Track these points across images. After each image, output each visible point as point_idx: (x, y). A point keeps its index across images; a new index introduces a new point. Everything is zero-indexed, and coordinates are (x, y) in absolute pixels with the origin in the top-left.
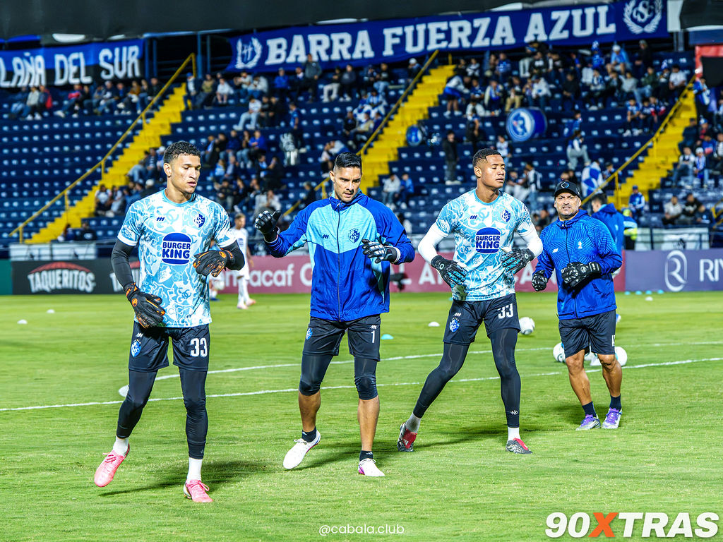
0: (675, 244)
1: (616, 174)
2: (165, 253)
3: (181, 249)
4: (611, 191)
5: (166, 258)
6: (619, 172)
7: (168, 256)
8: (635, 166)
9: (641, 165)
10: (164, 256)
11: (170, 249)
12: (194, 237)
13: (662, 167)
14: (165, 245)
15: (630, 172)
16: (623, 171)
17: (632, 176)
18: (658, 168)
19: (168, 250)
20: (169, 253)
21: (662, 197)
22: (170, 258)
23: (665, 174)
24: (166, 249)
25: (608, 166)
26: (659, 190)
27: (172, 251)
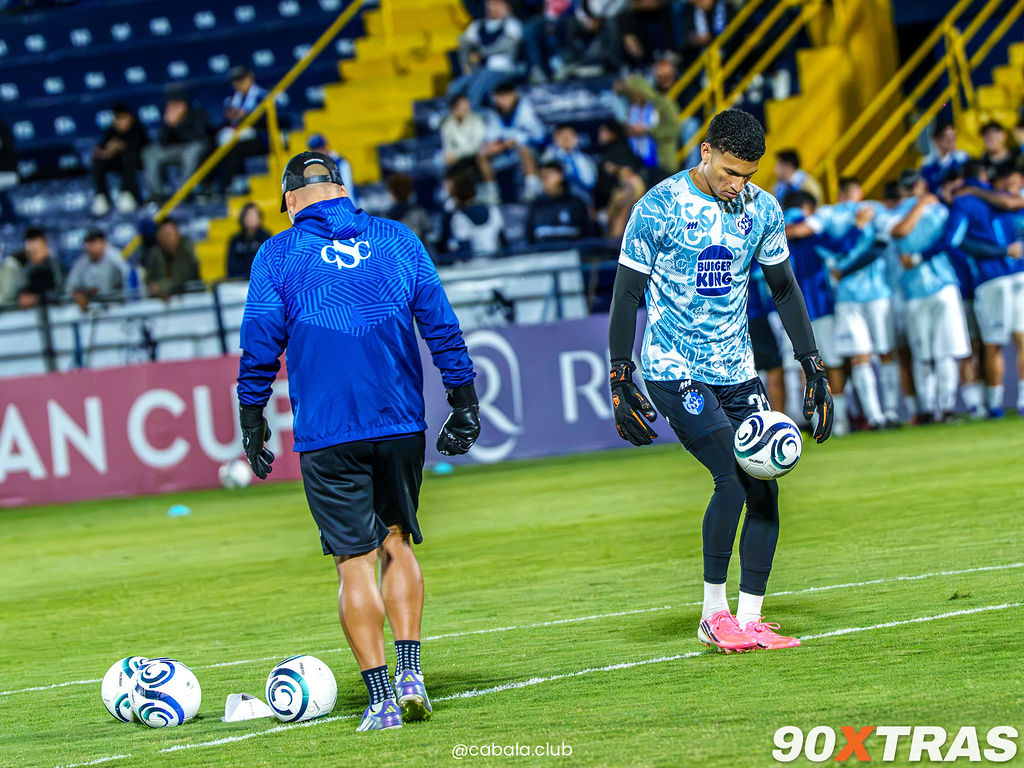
0: (480, 310)
1: (269, 105)
2: (700, 279)
3: (720, 271)
4: (258, 161)
5: (702, 287)
6: (278, 96)
7: (705, 285)
8: (327, 71)
9: (346, 68)
10: (699, 285)
11: (708, 273)
12: (737, 251)
13: (414, 66)
14: (701, 267)
15: (315, 94)
16: (291, 91)
17: (319, 106)
18: (402, 72)
19: (705, 274)
20: (707, 279)
21: (425, 163)
22: (708, 287)
23: (426, 92)
24: (703, 273)
25: (240, 78)
26: (412, 143)
27: (711, 274)
